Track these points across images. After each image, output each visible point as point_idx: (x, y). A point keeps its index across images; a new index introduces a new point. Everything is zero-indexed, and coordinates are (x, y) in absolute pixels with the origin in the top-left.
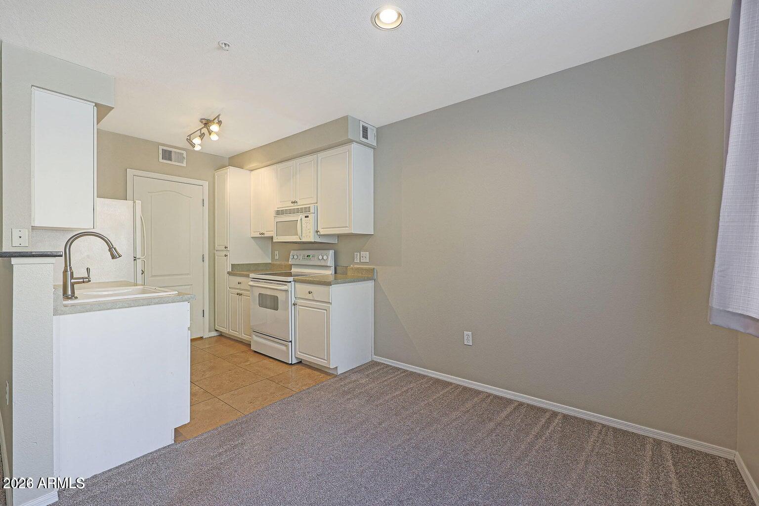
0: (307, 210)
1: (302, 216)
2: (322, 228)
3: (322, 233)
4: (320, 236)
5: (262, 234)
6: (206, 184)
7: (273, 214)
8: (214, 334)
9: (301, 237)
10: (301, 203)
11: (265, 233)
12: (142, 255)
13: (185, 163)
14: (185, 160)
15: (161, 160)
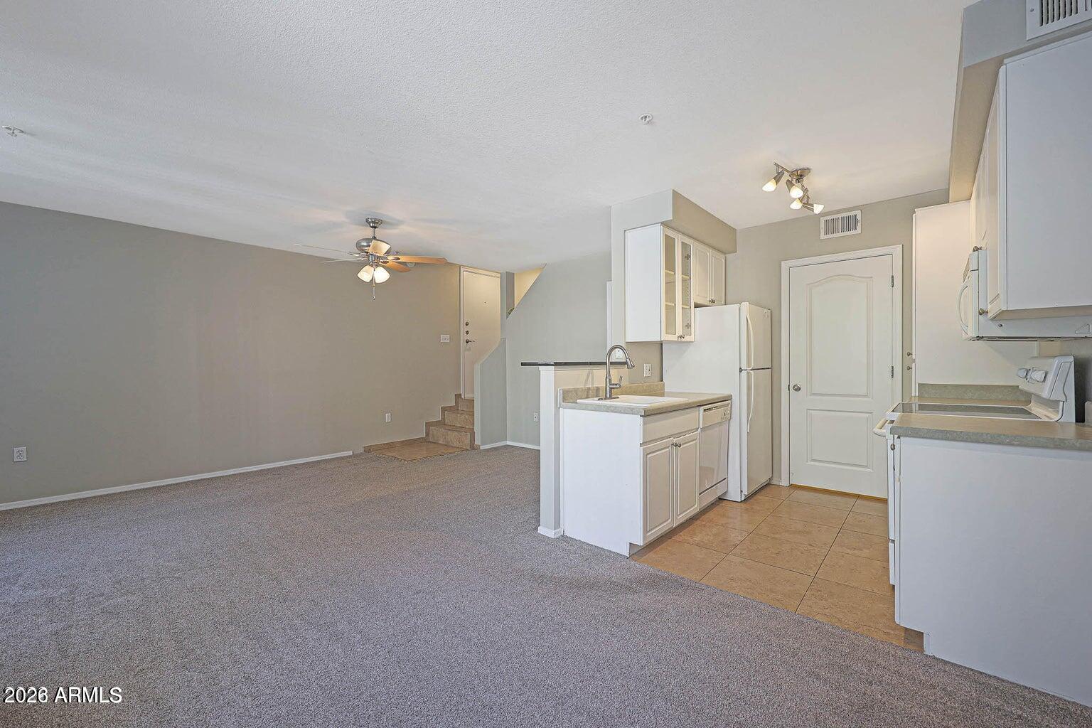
6: (898, 249)
12: (749, 366)
13: (859, 228)
14: (860, 224)
15: (822, 236)
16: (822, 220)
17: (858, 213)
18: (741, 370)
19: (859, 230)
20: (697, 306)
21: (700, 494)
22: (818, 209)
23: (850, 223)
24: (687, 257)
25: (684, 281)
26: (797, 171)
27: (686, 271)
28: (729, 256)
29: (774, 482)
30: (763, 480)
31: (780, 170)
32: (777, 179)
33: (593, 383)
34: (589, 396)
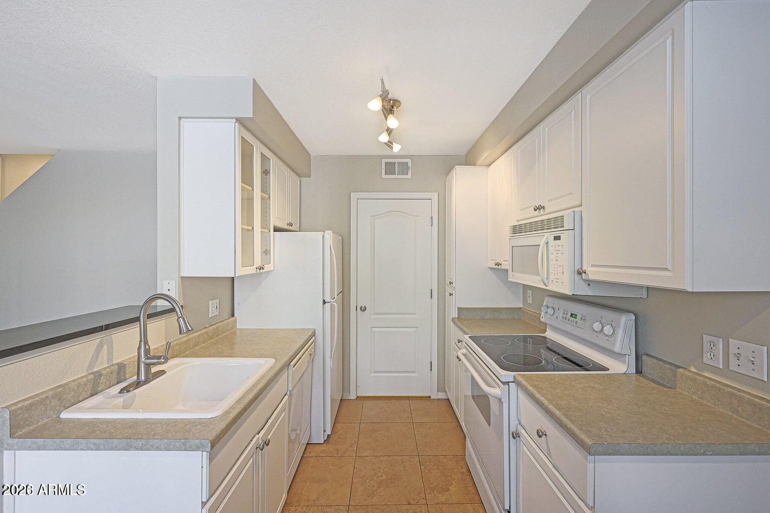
0: (558, 222)
1: (548, 236)
2: (593, 266)
3: (591, 277)
4: (589, 283)
5: (498, 264)
6: (435, 196)
7: (507, 232)
8: (441, 396)
9: (546, 281)
10: (553, 209)
11: (503, 263)
12: (332, 297)
13: (410, 173)
14: (410, 170)
15: (383, 176)
16: (384, 161)
17: (409, 161)
18: (324, 302)
19: (409, 176)
20: (276, 230)
22: (396, 148)
23: (404, 169)
24: (265, 172)
25: (262, 199)
27: (265, 189)
28: (304, 179)
29: (345, 397)
33: (110, 359)
34: (100, 389)
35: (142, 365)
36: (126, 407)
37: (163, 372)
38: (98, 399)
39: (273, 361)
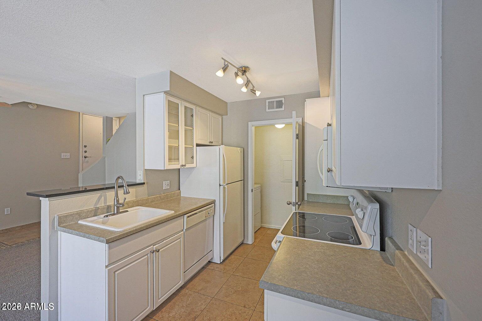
6: (300, 120)
12: (224, 181)
13: (283, 107)
14: (284, 105)
15: (267, 110)
16: (267, 101)
17: (283, 99)
18: (220, 185)
19: (283, 109)
20: (198, 145)
21: (184, 273)
22: (258, 93)
23: (279, 104)
25: (186, 131)
26: (242, 67)
27: (192, 124)
28: (224, 117)
29: (245, 242)
30: (240, 241)
31: (226, 63)
32: (225, 69)
33: (105, 202)
34: (98, 214)
35: (115, 207)
36: (103, 223)
37: (127, 211)
38: (95, 218)
39: (174, 212)
